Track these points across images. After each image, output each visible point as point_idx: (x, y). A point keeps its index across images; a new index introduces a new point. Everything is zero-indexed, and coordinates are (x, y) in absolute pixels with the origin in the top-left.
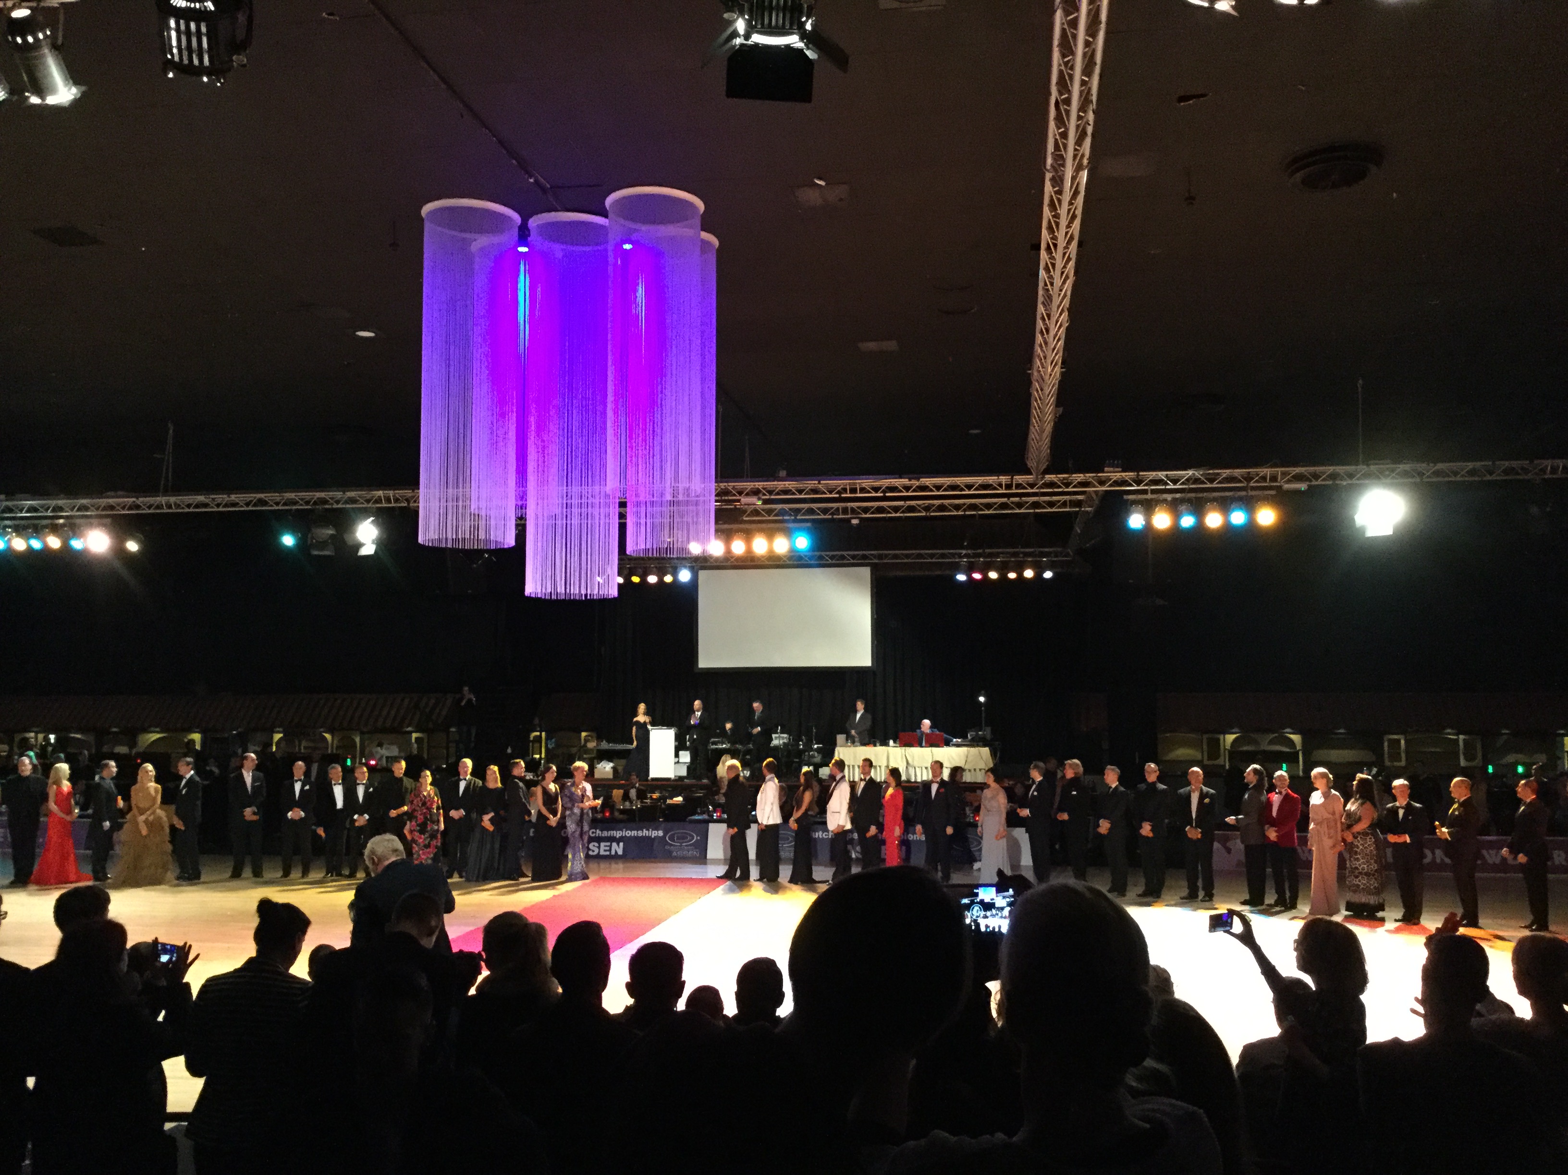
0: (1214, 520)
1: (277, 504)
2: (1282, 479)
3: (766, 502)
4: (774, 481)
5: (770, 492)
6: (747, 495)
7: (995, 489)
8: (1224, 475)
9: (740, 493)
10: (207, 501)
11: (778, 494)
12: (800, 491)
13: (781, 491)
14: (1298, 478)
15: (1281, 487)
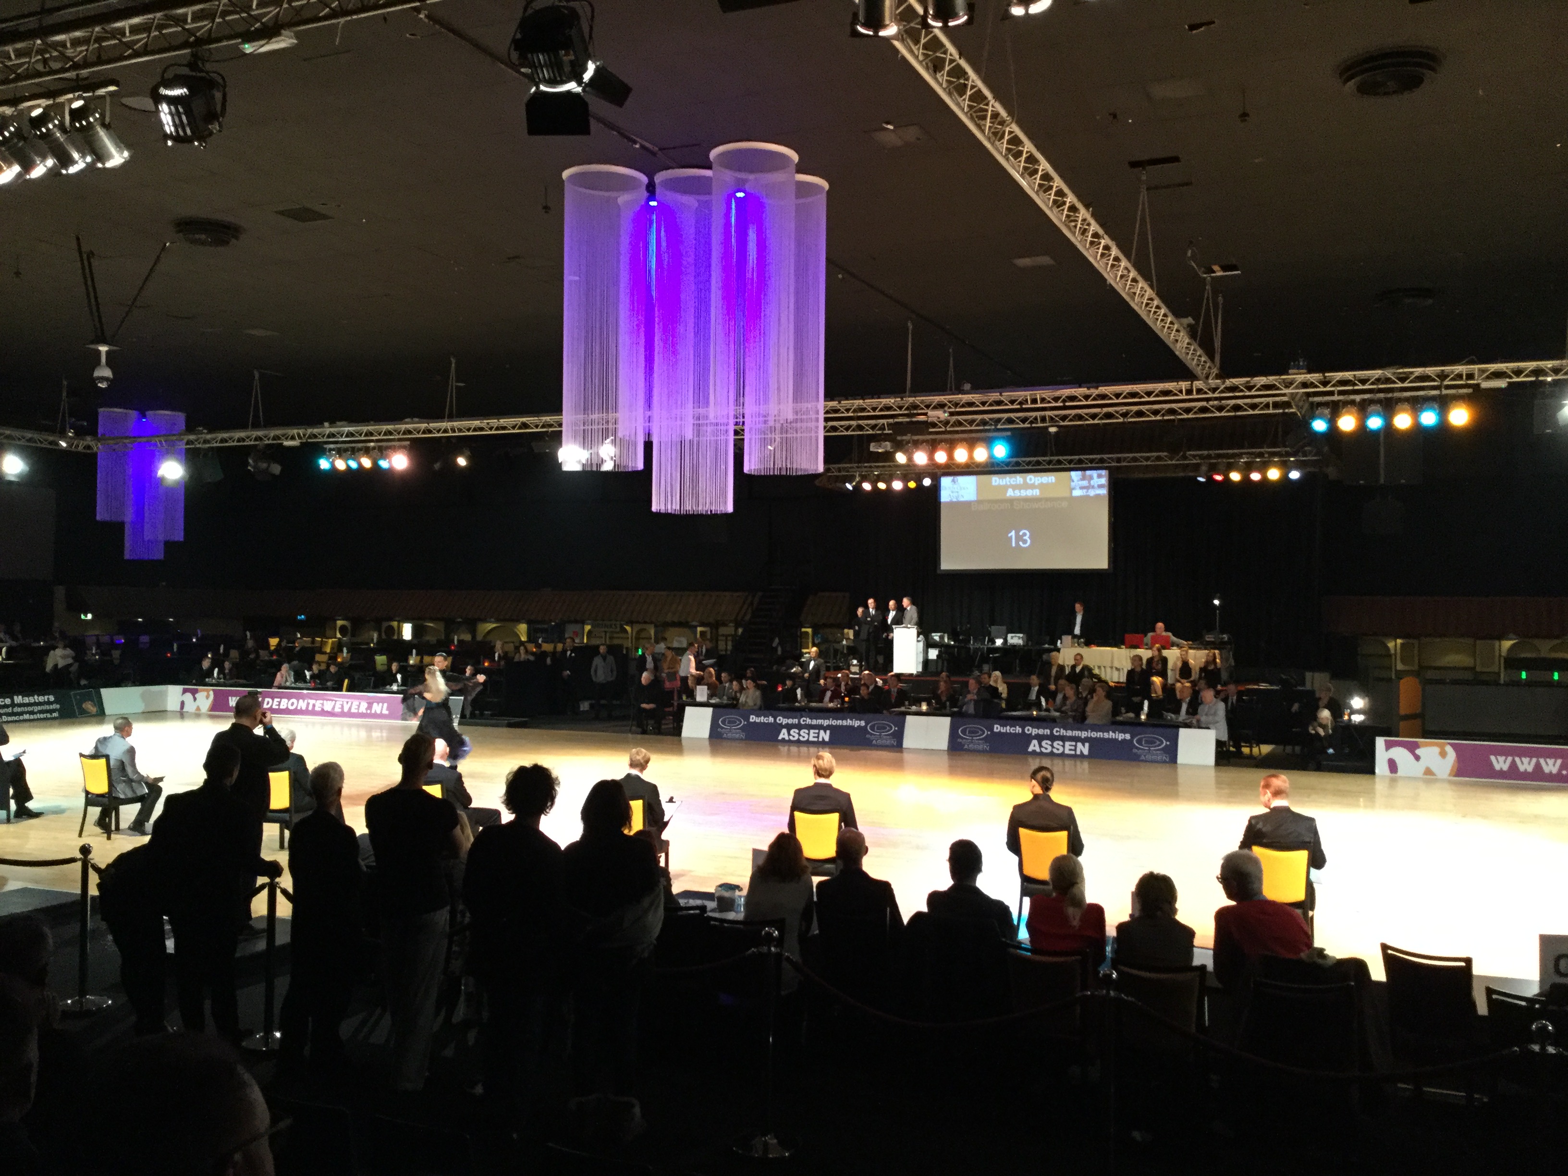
0: (1403, 421)
1: (537, 426)
2: (1479, 376)
3: (952, 414)
4: (958, 394)
5: (956, 405)
6: (935, 408)
7: (1176, 395)
8: (1416, 374)
9: (928, 407)
10: (482, 425)
11: (963, 406)
12: (983, 404)
13: (966, 403)
14: (1498, 375)
15: (1478, 385)
